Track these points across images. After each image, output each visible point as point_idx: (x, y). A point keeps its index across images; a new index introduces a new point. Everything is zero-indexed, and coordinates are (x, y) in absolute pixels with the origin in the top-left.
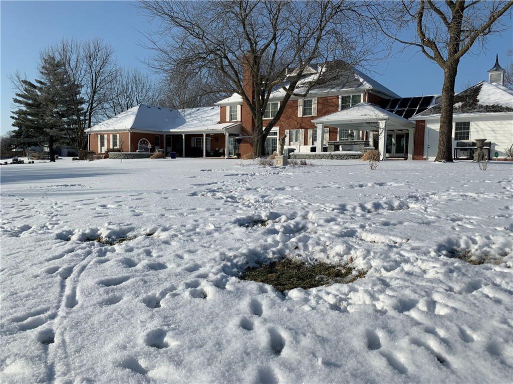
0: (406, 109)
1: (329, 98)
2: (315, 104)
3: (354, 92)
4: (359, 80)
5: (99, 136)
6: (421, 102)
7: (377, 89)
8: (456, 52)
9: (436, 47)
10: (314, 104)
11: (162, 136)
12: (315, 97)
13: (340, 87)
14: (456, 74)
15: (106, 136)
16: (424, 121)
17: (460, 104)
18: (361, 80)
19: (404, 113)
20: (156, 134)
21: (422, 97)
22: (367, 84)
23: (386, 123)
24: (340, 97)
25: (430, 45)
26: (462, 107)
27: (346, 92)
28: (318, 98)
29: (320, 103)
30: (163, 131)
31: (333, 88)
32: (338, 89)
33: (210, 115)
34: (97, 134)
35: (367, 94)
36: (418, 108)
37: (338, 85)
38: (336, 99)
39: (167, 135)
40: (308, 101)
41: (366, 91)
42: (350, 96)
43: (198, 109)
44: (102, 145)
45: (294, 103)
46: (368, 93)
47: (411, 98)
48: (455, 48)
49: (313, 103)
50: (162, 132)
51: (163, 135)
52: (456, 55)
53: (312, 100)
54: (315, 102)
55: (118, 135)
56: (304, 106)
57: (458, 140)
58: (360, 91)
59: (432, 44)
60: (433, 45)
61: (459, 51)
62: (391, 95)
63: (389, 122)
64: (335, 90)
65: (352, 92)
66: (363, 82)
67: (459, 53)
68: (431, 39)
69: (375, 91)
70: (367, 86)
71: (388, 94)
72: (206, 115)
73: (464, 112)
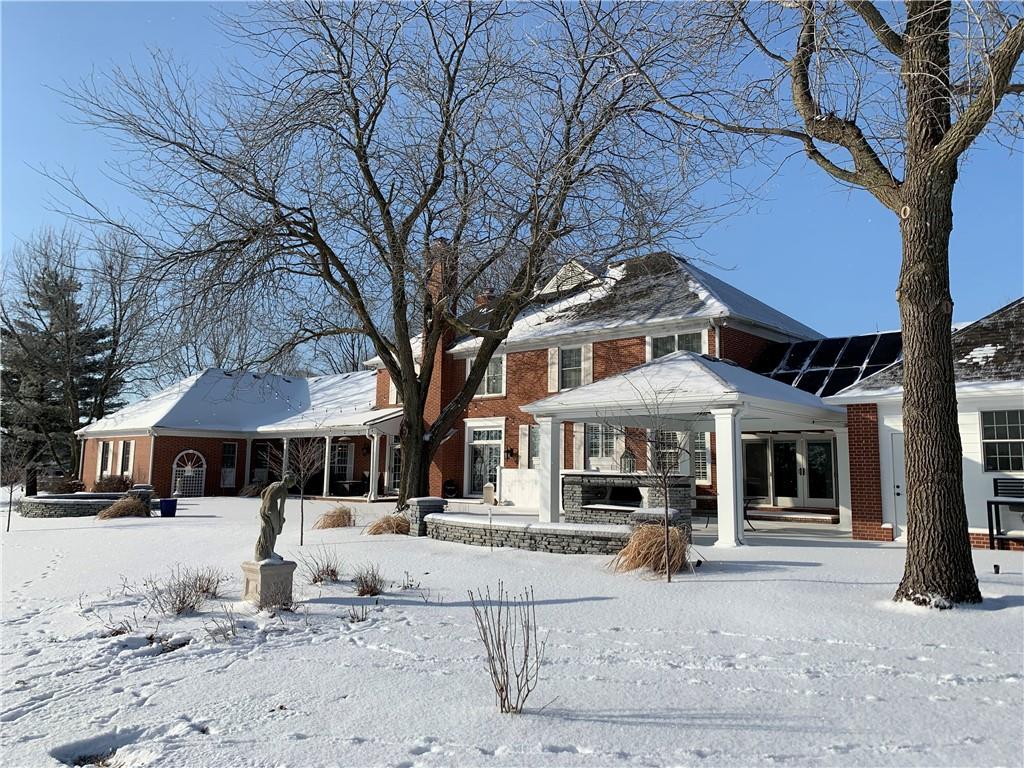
0: (832, 369)
1: (621, 343)
2: (589, 358)
3: (683, 328)
4: (696, 296)
5: (101, 443)
6: (873, 348)
7: (745, 316)
8: (936, 138)
9: (859, 135)
10: (587, 359)
11: (243, 442)
12: (586, 341)
13: (647, 315)
14: (949, 228)
15: (111, 444)
16: (872, 408)
17: (989, 350)
18: (703, 295)
19: (826, 381)
20: (226, 440)
21: (876, 336)
22: (717, 304)
23: (734, 416)
24: (648, 339)
25: (836, 132)
26: (997, 359)
27: (663, 326)
28: (594, 343)
29: (600, 357)
30: (244, 430)
31: (629, 318)
32: (641, 321)
33: (363, 390)
34: (98, 440)
35: (717, 331)
36: (864, 366)
37: (642, 311)
38: (638, 348)
39: (255, 441)
40: (571, 351)
41: (712, 320)
42: (673, 337)
43: (346, 375)
44: (104, 467)
45: (538, 356)
46: (721, 327)
47: (843, 340)
48: (933, 123)
49: (582, 358)
50: (241, 432)
51: (245, 441)
52: (941, 149)
53: (579, 350)
54: (587, 352)
55: (133, 443)
56: (563, 365)
57: (995, 469)
58: (698, 323)
59: (844, 129)
60: (848, 131)
61: (948, 126)
62: (791, 331)
63: (745, 412)
64: (634, 322)
65: (678, 326)
66: (707, 298)
67: (951, 138)
68: (841, 115)
69: (742, 322)
70: (716, 308)
71: (782, 328)
72: (356, 390)
73: (1005, 377)
